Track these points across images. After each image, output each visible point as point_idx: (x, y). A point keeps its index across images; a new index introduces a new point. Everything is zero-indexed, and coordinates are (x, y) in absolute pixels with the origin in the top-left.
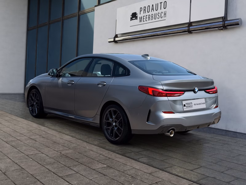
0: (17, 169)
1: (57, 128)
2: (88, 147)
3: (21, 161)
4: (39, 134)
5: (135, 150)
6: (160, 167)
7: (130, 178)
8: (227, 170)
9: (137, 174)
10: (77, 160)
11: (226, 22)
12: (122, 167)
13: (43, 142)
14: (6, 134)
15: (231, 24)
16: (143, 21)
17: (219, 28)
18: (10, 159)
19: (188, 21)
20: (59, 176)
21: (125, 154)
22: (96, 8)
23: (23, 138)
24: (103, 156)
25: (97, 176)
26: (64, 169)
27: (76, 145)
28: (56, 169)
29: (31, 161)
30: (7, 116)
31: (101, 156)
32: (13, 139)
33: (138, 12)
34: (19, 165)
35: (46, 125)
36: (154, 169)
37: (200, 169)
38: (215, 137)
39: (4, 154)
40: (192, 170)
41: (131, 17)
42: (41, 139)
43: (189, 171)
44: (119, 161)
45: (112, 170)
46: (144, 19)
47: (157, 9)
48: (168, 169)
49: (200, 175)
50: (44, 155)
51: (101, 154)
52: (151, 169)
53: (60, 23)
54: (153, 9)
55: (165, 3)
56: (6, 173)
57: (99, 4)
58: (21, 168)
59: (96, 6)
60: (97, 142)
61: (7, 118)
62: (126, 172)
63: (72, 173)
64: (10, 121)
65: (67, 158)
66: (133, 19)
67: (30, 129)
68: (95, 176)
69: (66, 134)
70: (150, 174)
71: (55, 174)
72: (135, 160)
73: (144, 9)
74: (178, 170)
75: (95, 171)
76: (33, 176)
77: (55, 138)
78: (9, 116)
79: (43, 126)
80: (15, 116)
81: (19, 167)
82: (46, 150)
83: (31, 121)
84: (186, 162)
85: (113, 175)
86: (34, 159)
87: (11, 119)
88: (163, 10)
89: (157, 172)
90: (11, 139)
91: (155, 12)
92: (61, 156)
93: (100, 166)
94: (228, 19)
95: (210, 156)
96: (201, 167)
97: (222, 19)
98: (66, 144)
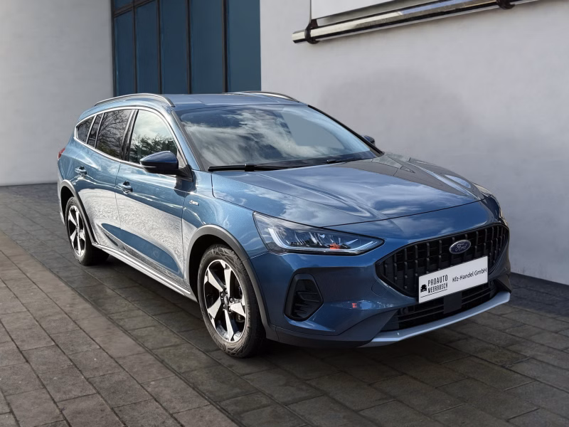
4: (53, 332)
13: (44, 364)
27: (125, 378)
31: (170, 422)
42: (46, 352)
51: (171, 415)
64: (11, 284)
67: (43, 312)
69: (125, 331)
77: (86, 349)
78: (21, 266)
79: (86, 300)
87: (20, 276)
98: (101, 374)
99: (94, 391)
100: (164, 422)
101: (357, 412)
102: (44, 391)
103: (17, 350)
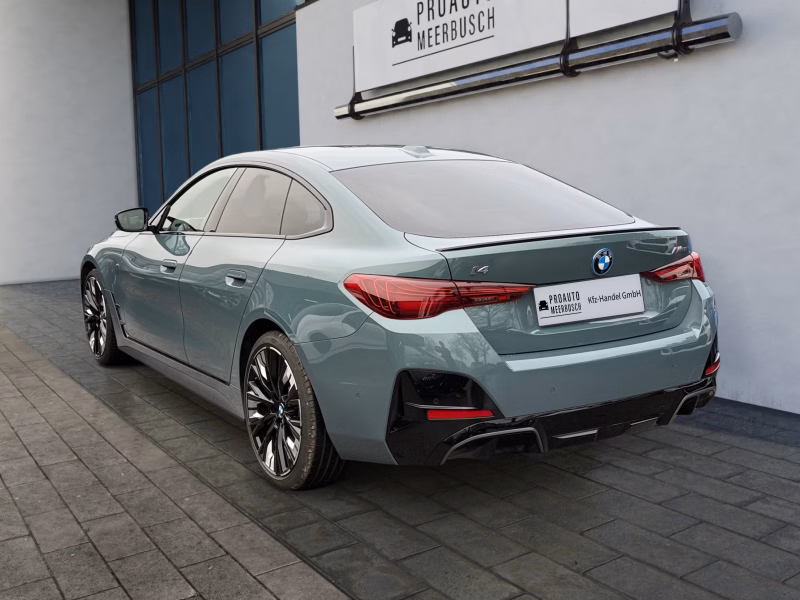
2: (190, 498)
4: (75, 445)
5: (336, 506)
10: (116, 565)
11: (685, 31)
13: (66, 480)
16: (430, 46)
17: (663, 53)
19: (562, 37)
21: (292, 529)
22: (298, 13)
23: (17, 466)
24: (211, 544)
27: (156, 494)
30: (34, 372)
31: (207, 542)
33: (412, 19)
41: (394, 34)
42: (68, 467)
44: (251, 567)
47: (465, 4)
51: (208, 535)
54: (455, 4)
59: (300, 7)
64: (27, 393)
66: (399, 40)
67: (64, 423)
72: (307, 560)
73: (429, 7)
80: (56, 370)
82: (50, 520)
84: (479, 566)
87: (37, 383)
88: (484, 5)
93: (175, 592)
95: (582, 534)
97: (675, 20)
98: (129, 490)
99: (122, 510)
100: (200, 543)
101: (414, 527)
103: (36, 466)
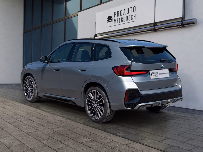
0: (18, 145)
1: (50, 110)
2: (76, 125)
3: (22, 138)
4: (35, 116)
5: (114, 126)
6: (134, 140)
7: (110, 149)
8: (188, 141)
9: (116, 146)
10: (67, 136)
11: (184, 22)
12: (104, 140)
13: (40, 122)
14: (9, 116)
15: (188, 23)
16: (117, 23)
17: (179, 27)
18: (13, 136)
19: (153, 22)
20: (53, 149)
21: (106, 129)
22: (78, 13)
23: (23, 119)
24: (88, 132)
25: (83, 148)
26: (57, 143)
27: (66, 124)
28: (50, 144)
29: (30, 137)
30: (9, 102)
31: (86, 132)
32: (15, 120)
33: (113, 16)
34: (20, 141)
35: (41, 109)
36: (129, 141)
37: (167, 140)
38: (177, 114)
39: (8, 133)
40: (160, 141)
41: (107, 20)
42: (38, 120)
43: (157, 142)
44: (101, 136)
45: (95, 143)
46: (117, 21)
47: (128, 13)
48: (141, 141)
49: (167, 145)
50: (40, 133)
51: (86, 131)
52: (127, 141)
53: (50, 26)
54: (125, 13)
55: (134, 7)
56: (10, 148)
57: (81, 10)
58: (22, 143)
59: (79, 12)
60: (82, 121)
61: (10, 104)
62: (106, 144)
63: (63, 146)
64: (12, 106)
65: (59, 134)
66: (109, 21)
67: (28, 112)
68: (82, 148)
69: (57, 115)
70: (126, 145)
71: (50, 147)
72: (114, 134)
73: (118, 13)
74: (149, 142)
75: (82, 144)
76: (32, 150)
77: (48, 119)
78: (11, 102)
79: (39, 109)
80: (16, 102)
81: (20, 143)
82: (42, 128)
83: (29, 106)
84: (155, 135)
85: (97, 147)
86: (32, 136)
87: (13, 104)
88: (133, 13)
89: (132, 144)
90: (13, 120)
91: (126, 15)
92: (54, 133)
93: (86, 140)
94: (186, 19)
95: (174, 130)
96: (167, 138)
97: (181, 19)
99: (59, 127)
100: (85, 132)
101: (135, 129)
102: (44, 127)
103: (28, 119)
